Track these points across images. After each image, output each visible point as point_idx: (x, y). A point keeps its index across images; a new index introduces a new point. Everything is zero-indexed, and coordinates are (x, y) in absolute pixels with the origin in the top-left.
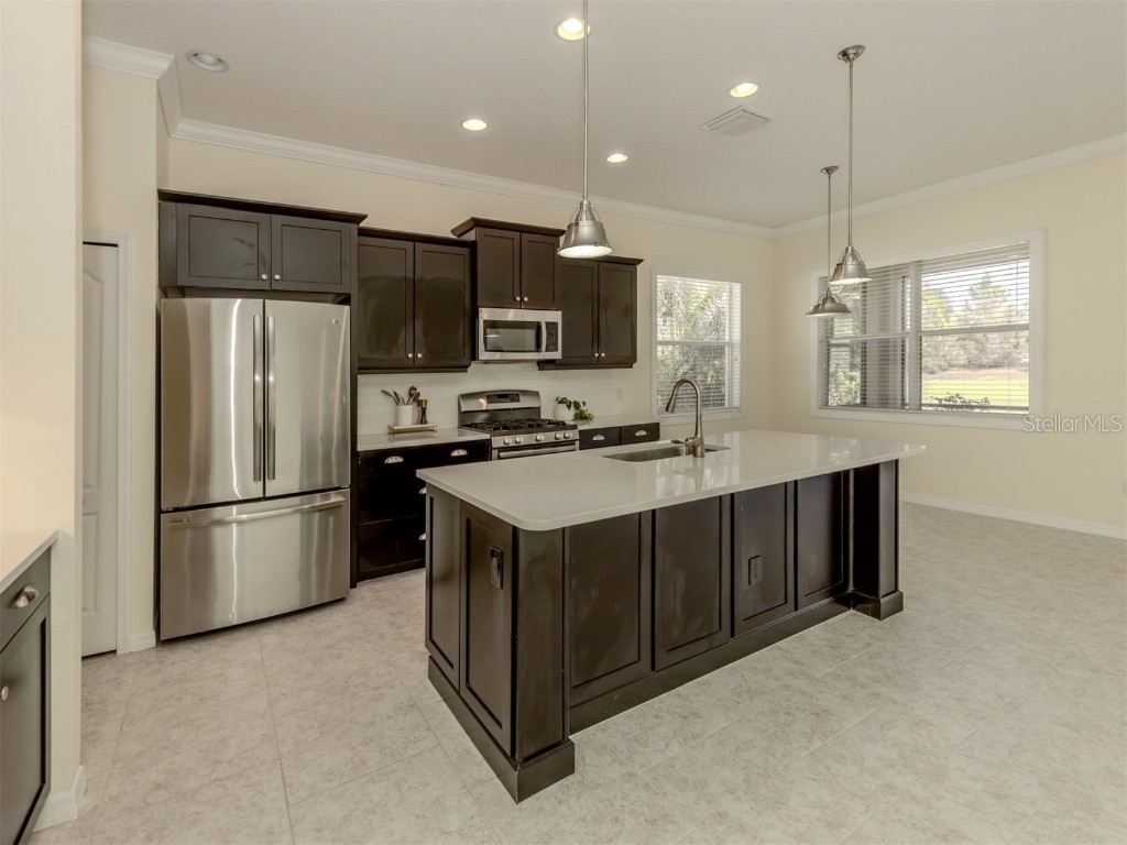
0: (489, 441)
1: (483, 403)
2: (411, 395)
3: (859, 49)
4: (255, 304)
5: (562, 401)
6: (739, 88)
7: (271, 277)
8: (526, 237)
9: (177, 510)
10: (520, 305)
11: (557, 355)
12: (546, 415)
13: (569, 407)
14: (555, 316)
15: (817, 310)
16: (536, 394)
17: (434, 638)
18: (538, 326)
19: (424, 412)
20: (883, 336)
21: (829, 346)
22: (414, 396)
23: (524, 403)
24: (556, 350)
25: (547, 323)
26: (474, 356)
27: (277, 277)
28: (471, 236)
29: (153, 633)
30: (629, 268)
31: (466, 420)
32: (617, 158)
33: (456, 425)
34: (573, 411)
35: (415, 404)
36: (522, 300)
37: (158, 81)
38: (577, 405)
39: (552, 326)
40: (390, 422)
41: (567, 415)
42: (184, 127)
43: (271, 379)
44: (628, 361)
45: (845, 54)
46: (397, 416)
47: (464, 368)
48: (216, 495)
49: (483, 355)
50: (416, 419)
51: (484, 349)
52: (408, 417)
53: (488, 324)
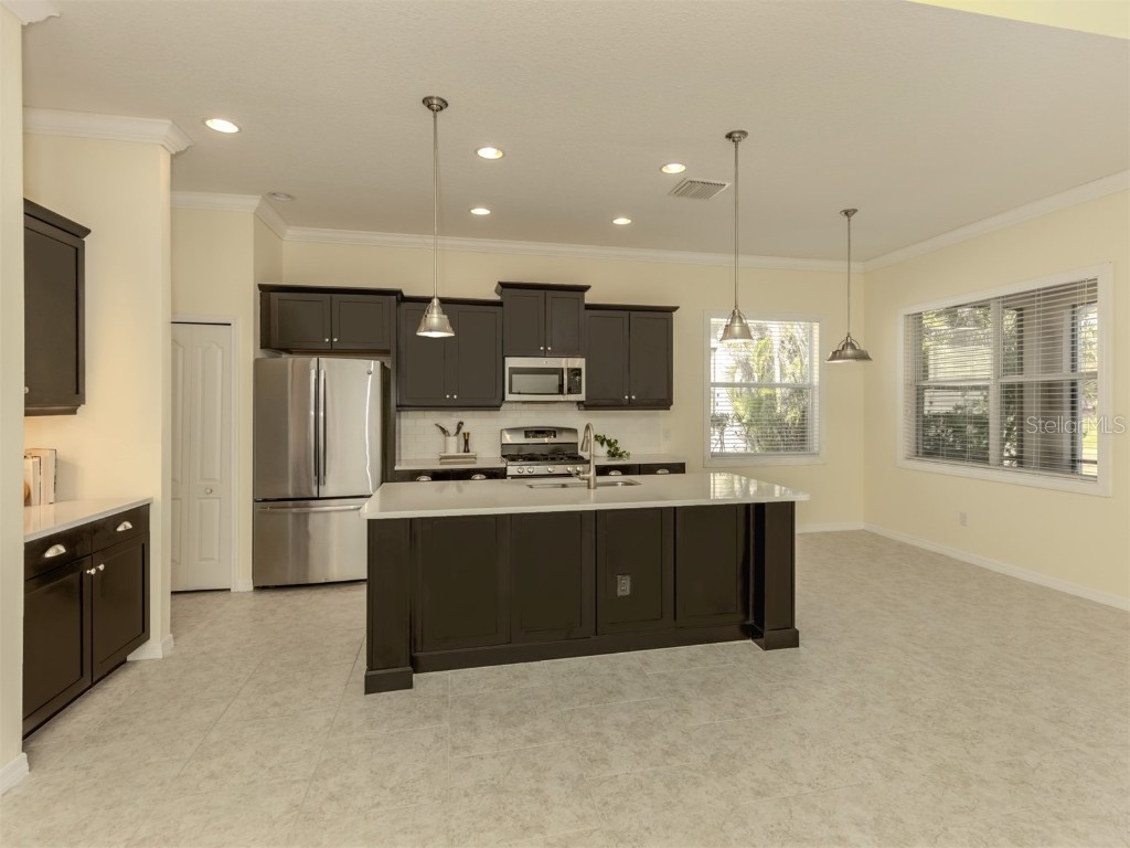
1: (520, 439)
2: (458, 428)
3: (742, 133)
5: (596, 438)
6: (670, 166)
7: (331, 340)
8: (551, 294)
10: (544, 355)
11: (583, 397)
13: (602, 444)
14: (580, 363)
16: (574, 431)
18: (560, 372)
19: (467, 442)
21: (923, 390)
22: (461, 428)
23: (559, 438)
24: (580, 392)
25: (570, 369)
26: (503, 398)
27: (336, 340)
29: (252, 581)
30: (665, 315)
31: (504, 451)
32: (622, 221)
33: (496, 455)
34: (606, 448)
35: (461, 436)
36: (546, 349)
37: (254, 215)
38: (610, 444)
39: (577, 372)
44: (664, 402)
46: (444, 446)
47: (497, 408)
49: (509, 397)
50: (462, 448)
51: (511, 392)
52: (453, 446)
53: (515, 371)
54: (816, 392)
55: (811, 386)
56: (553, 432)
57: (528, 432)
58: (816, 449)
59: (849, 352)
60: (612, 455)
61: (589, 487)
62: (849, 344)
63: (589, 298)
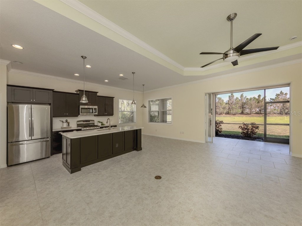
0: (81, 129)
2: (66, 121)
3: (135, 73)
4: (29, 106)
5: (98, 122)
7: (33, 100)
8: (90, 93)
9: (11, 142)
11: (97, 114)
12: (96, 124)
13: (100, 123)
14: (96, 107)
15: (142, 107)
16: (94, 121)
17: (64, 158)
18: (92, 109)
19: (69, 124)
20: (163, 110)
21: (150, 112)
22: (67, 121)
23: (91, 122)
25: (94, 108)
26: (79, 114)
27: (34, 100)
28: (78, 93)
29: (6, 165)
30: (112, 98)
31: (78, 125)
32: (106, 81)
33: (76, 126)
34: (101, 123)
35: (67, 123)
36: (89, 104)
37: (7, 65)
38: (102, 123)
39: (95, 109)
40: (61, 126)
41: (100, 124)
42: (12, 71)
43: (33, 119)
45: (133, 73)
46: (63, 125)
47: (77, 116)
48: (20, 139)
49: (80, 114)
50: (67, 125)
51: (81, 113)
52: (65, 125)
53: (82, 108)
54: (135, 112)
55: (134, 111)
56: (89, 121)
57: (84, 121)
58: (135, 122)
59: (143, 106)
60: (102, 125)
61: (109, 129)
62: (143, 105)
63: (98, 94)
